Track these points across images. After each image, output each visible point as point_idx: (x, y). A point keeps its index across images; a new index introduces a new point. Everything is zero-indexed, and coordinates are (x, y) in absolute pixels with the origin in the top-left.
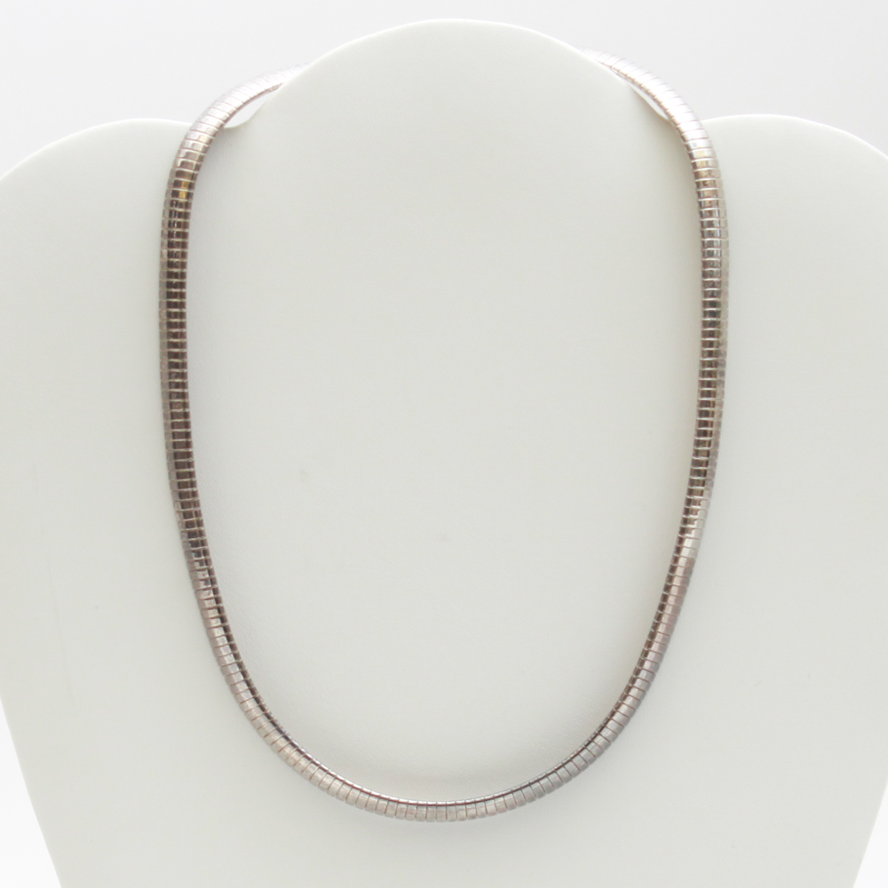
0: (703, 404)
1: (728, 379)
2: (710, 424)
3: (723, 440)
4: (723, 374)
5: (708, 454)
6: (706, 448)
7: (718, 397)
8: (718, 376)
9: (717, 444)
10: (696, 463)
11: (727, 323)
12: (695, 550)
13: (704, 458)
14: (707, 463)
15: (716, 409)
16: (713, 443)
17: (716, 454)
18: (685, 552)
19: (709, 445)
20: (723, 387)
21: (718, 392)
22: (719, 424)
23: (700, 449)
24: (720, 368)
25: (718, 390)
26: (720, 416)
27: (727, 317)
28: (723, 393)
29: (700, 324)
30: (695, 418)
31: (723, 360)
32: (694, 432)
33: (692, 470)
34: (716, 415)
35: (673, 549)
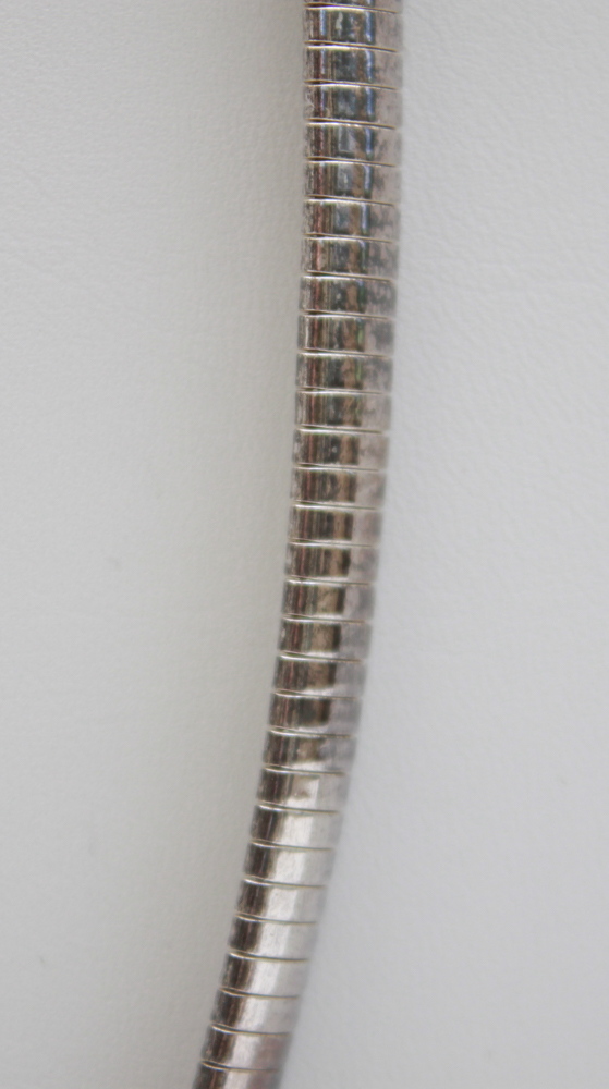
0: (315, 449)
1: (406, 354)
2: (339, 526)
3: (389, 585)
4: (385, 336)
5: (335, 637)
6: (330, 618)
7: (368, 424)
8: (370, 341)
9: (366, 602)
10: (291, 676)
11: (399, 144)
12: (290, 999)
13: (318, 656)
14: (330, 674)
15: (362, 469)
16: (352, 597)
17: (363, 637)
18: (254, 1014)
19: (339, 607)
20: (388, 385)
21: (371, 405)
22: (374, 527)
23: (310, 582)
24: (374, 313)
25: (370, 395)
26: (378, 494)
27: (399, 120)
28: (387, 406)
29: (302, 145)
30: (284, 502)
31: (388, 285)
32: (283, 559)
33: (276, 701)
34: (362, 494)
35: (208, 1004)
